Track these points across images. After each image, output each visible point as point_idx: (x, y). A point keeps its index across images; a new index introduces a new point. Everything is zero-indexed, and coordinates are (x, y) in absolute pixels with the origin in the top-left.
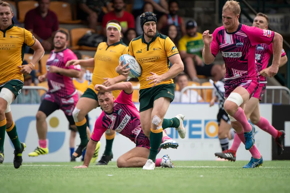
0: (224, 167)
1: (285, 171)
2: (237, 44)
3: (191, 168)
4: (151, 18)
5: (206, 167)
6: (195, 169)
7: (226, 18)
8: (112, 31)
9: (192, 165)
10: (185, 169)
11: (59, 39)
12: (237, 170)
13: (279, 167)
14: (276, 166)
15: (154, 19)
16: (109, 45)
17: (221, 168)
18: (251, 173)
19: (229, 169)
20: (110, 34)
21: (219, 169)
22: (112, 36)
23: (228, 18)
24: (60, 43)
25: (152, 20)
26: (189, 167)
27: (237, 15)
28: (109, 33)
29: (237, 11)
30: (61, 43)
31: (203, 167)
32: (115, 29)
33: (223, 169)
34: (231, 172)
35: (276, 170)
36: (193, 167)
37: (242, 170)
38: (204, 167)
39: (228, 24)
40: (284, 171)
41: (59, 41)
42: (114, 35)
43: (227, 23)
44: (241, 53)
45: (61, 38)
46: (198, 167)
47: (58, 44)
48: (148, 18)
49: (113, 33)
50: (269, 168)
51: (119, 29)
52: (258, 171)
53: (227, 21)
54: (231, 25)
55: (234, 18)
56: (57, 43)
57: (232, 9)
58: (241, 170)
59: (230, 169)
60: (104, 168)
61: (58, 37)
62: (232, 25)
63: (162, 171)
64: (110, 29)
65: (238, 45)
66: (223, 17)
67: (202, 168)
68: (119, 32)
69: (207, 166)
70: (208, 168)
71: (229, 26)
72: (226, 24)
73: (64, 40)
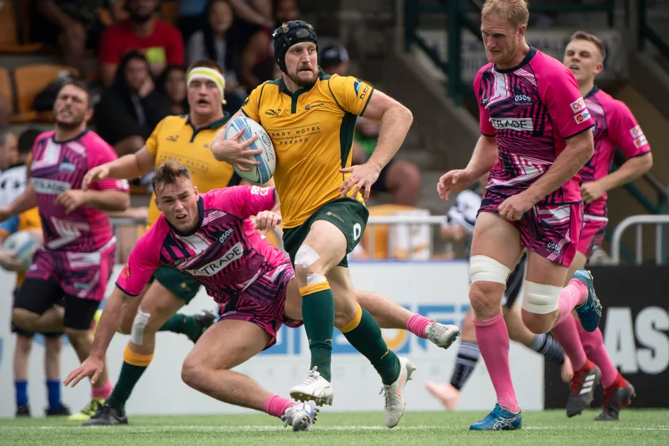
0: (421, 427)
1: (577, 438)
2: (518, 98)
3: (335, 432)
4: (305, 33)
5: (375, 428)
6: (347, 432)
7: (490, 38)
8: (204, 89)
9: (337, 424)
10: (319, 434)
11: (69, 101)
12: (455, 436)
13: (563, 428)
14: (554, 426)
15: (312, 37)
16: (198, 127)
17: (414, 430)
18: (491, 442)
19: (433, 433)
20: (198, 98)
21: (408, 432)
22: (202, 102)
23: (497, 36)
24: (71, 113)
25: (308, 39)
26: (330, 428)
27: (519, 26)
28: (194, 94)
29: (520, 16)
30: (75, 113)
31: (365, 428)
32: (210, 84)
33: (420, 432)
34: (439, 440)
35: (555, 435)
36: (339, 428)
37: (468, 434)
38: (369, 428)
39: (498, 51)
40: (574, 437)
41: (68, 107)
42: (207, 98)
43: (494, 48)
44: (529, 121)
45: (75, 99)
46: (353, 427)
47: (66, 114)
48: (298, 33)
49: (205, 95)
50: (536, 430)
51: (221, 84)
52: (509, 439)
53: (494, 45)
54: (506, 52)
55: (513, 36)
56: (62, 111)
57: (504, 12)
58: (465, 435)
59: (436, 432)
60: (106, 434)
61: (65, 97)
62: (509, 53)
63: (258, 438)
64: (197, 83)
65: (519, 102)
66: (483, 34)
67: (362, 432)
68: (219, 93)
69: (377, 425)
70: (379, 430)
71: (499, 56)
72: (493, 51)
73: (82, 107)
